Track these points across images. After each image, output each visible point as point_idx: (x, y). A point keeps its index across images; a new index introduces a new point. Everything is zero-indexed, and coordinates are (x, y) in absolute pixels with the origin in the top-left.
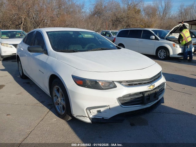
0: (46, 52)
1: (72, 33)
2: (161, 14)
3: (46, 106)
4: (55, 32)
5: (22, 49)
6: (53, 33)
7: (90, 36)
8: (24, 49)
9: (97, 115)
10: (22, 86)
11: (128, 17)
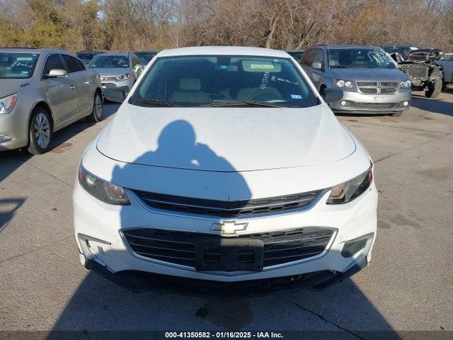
1: (215, 60)
4: (173, 59)
6: (165, 60)
7: (268, 67)
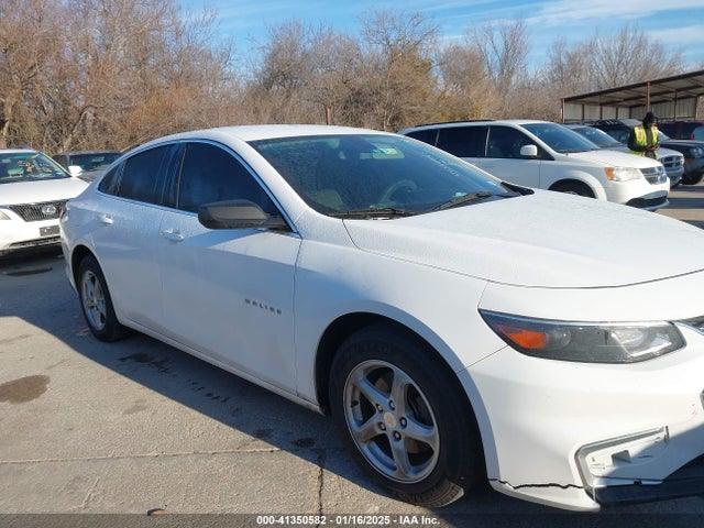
0: (281, 223)
1: (335, 144)
2: (496, 75)
3: (294, 452)
5: (110, 221)
8: (114, 219)
9: (614, 472)
10: (122, 373)
11: (394, 87)
